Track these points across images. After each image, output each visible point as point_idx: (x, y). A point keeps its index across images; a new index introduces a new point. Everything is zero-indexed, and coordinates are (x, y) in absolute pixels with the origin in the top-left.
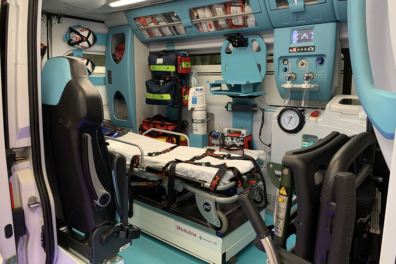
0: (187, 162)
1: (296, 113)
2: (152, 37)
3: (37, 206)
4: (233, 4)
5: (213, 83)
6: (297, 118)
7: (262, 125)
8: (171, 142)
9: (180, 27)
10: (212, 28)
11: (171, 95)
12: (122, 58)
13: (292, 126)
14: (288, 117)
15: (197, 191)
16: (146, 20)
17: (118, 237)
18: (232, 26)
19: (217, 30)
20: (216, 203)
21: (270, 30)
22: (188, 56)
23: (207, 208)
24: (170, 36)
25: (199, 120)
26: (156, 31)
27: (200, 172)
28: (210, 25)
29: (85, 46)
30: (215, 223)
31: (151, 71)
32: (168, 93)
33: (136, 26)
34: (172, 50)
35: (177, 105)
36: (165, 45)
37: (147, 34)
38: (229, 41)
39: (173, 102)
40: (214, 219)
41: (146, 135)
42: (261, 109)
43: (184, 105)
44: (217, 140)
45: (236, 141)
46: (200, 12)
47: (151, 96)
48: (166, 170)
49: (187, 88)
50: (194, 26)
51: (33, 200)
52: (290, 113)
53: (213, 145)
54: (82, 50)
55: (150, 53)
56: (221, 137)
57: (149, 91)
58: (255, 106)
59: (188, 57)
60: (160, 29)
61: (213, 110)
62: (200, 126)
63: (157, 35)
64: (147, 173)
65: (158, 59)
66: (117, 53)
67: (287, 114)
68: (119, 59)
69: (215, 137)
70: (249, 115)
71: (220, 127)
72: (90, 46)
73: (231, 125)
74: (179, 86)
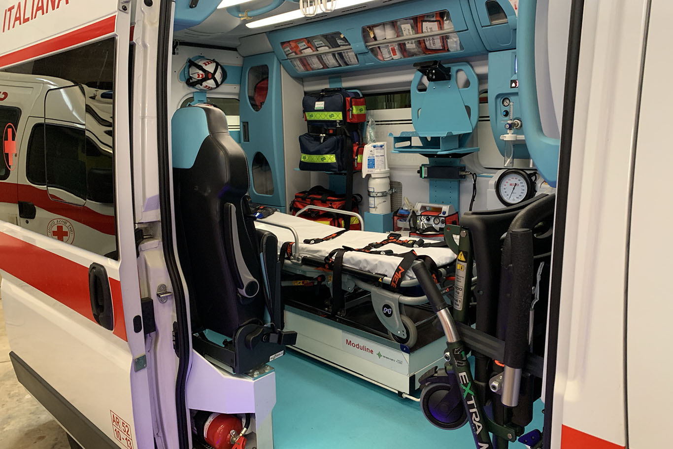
0: (359, 250)
1: (522, 178)
2: (307, 70)
3: (167, 297)
4: (426, 19)
5: (398, 135)
6: (523, 186)
7: (474, 197)
8: (337, 225)
9: (349, 54)
10: (396, 55)
11: (336, 155)
12: (264, 102)
13: (517, 198)
14: (511, 185)
15: (373, 290)
16: (299, 45)
17: (268, 340)
18: (426, 50)
19: (404, 57)
20: (400, 304)
21: (483, 54)
22: (361, 96)
23: (387, 312)
24: (335, 67)
25: (378, 193)
26: (313, 60)
27: (377, 262)
28: (393, 50)
29: (210, 86)
30: (399, 332)
31: (306, 120)
32: (332, 153)
33: (284, 53)
34: (338, 88)
35: (346, 170)
36: (328, 80)
37: (301, 66)
38: (421, 72)
39: (339, 166)
40: (398, 327)
41: (300, 216)
42: (471, 173)
43: (355, 170)
44: (405, 221)
45: (434, 221)
46: (378, 32)
47: (307, 158)
48: (330, 262)
49: (361, 144)
50: (370, 52)
51: (162, 289)
52: (513, 178)
53: (400, 229)
54: (206, 92)
55: (306, 93)
56: (411, 217)
57: (305, 150)
58: (463, 169)
59: (361, 98)
60: (319, 57)
61: (399, 177)
62: (380, 202)
63: (315, 66)
64: (303, 266)
65: (317, 103)
66: (256, 95)
67: (510, 180)
68: (260, 104)
69: (403, 217)
70: (454, 183)
71: (409, 203)
72: (218, 85)
73: (428, 199)
74: (349, 142)
